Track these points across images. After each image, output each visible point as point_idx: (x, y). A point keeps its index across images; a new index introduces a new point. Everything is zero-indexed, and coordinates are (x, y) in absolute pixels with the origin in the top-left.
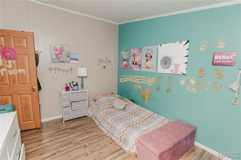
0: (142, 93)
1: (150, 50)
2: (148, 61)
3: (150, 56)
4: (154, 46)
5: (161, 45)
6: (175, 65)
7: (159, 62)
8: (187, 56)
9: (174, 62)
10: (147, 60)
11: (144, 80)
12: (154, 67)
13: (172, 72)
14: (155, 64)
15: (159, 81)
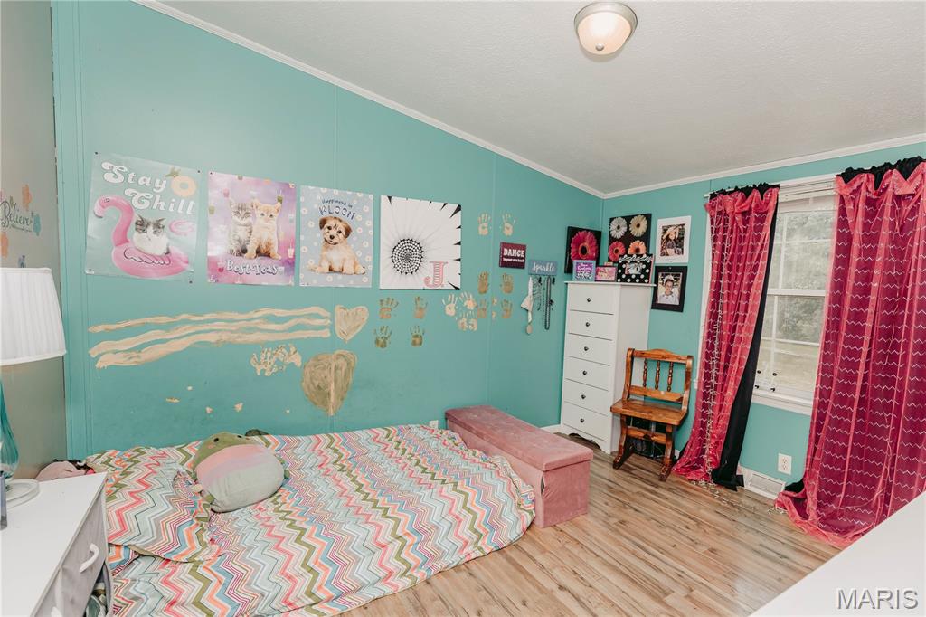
0: (308, 380)
1: (342, 206)
2: (335, 244)
3: (341, 227)
4: (360, 195)
5: (390, 198)
6: (435, 263)
7: (385, 254)
8: (459, 243)
9: (430, 255)
10: (330, 242)
11: (318, 322)
12: (363, 271)
13: (427, 283)
14: (369, 259)
15: (382, 318)
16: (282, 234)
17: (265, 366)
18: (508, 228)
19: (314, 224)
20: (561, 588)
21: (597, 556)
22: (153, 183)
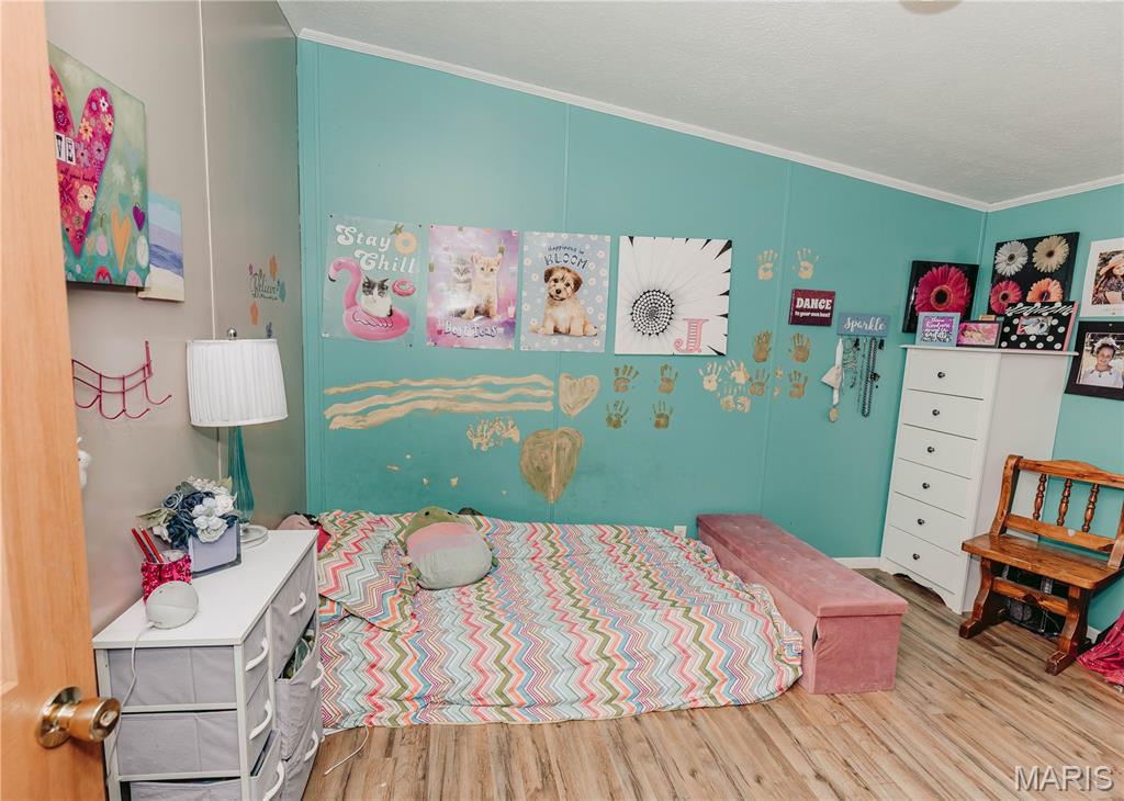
0: (526, 459)
1: (571, 253)
2: (562, 299)
3: (570, 278)
4: (594, 238)
5: (631, 238)
6: (691, 322)
7: (623, 311)
8: (727, 293)
9: (684, 310)
10: (555, 298)
11: (540, 393)
12: (594, 331)
13: (677, 347)
14: (603, 317)
15: (617, 390)
16: (502, 289)
17: (481, 440)
18: (806, 269)
19: (538, 277)
20: (819, 777)
21: (891, 751)
22: (378, 242)
